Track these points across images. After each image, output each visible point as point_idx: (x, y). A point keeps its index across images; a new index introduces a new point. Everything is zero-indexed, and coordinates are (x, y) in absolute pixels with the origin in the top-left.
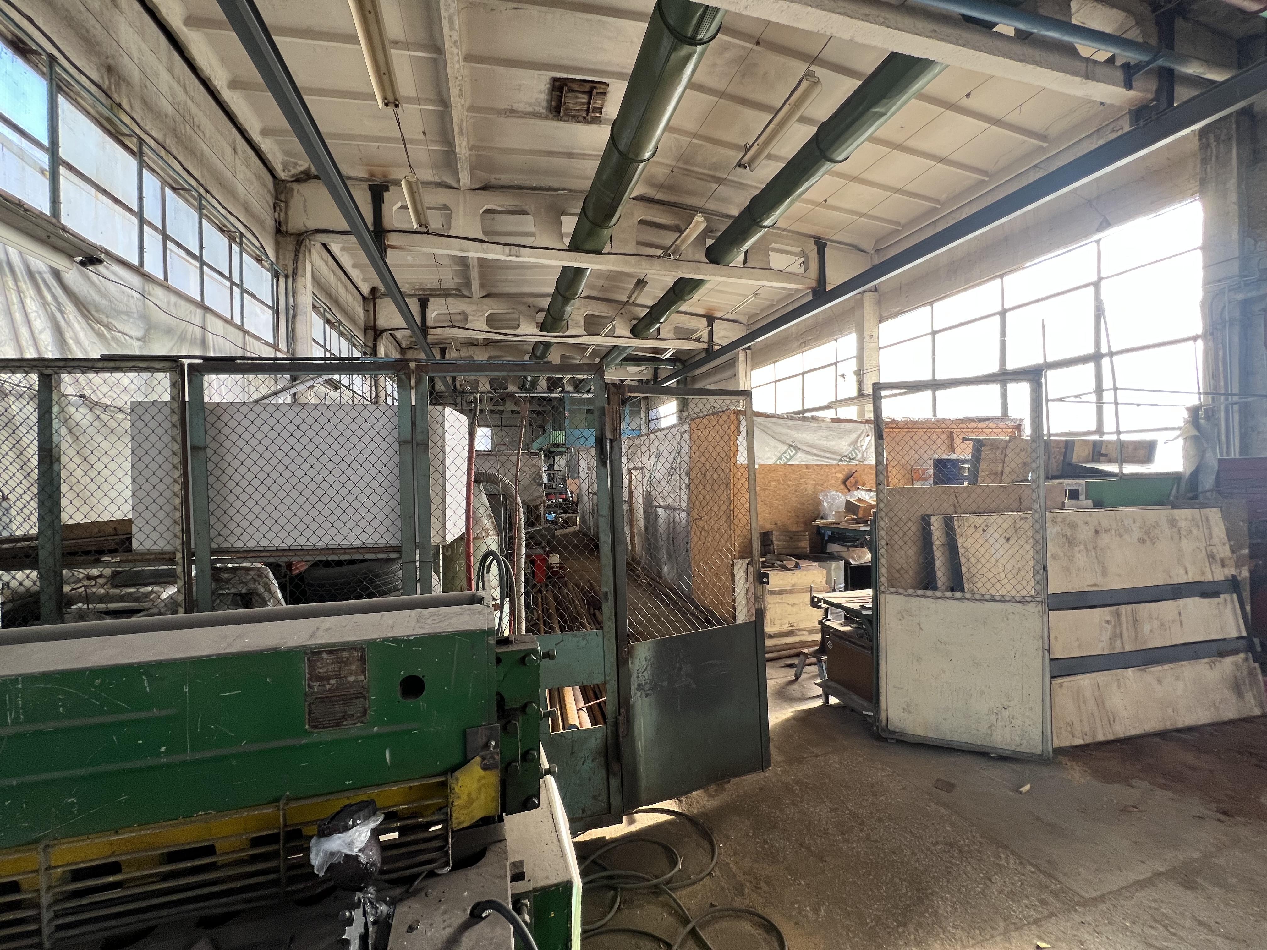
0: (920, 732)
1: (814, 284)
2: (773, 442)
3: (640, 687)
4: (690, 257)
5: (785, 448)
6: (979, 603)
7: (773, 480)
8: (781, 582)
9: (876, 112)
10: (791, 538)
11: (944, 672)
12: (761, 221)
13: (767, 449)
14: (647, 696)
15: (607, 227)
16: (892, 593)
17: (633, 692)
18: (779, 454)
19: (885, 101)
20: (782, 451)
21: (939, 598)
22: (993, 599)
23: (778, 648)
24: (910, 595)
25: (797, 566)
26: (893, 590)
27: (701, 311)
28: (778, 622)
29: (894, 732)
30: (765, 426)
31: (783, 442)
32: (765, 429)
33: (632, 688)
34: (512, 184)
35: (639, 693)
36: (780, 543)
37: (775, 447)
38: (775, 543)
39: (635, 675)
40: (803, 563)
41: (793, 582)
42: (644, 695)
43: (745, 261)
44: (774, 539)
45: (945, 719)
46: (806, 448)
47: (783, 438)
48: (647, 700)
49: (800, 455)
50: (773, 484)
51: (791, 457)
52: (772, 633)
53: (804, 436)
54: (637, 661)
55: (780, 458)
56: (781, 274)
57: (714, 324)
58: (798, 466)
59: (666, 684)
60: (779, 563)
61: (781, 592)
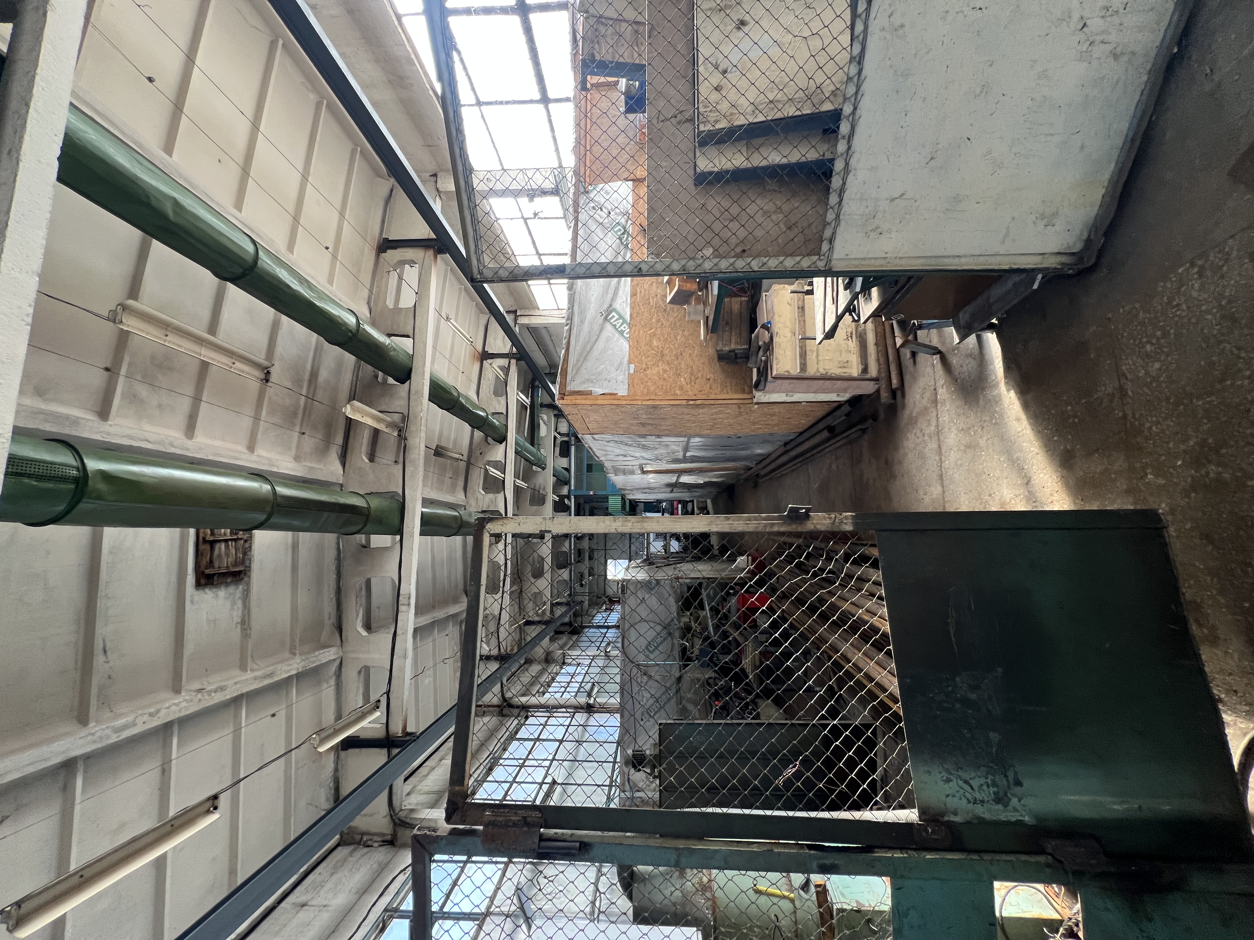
0: (1097, 194)
1: (430, 253)
2: (600, 344)
3: (1001, 799)
4: (404, 403)
5: (608, 327)
6: (865, 87)
7: (649, 344)
8: (788, 353)
9: (175, 212)
10: (727, 323)
11: (989, 152)
12: (351, 331)
13: (610, 352)
14: (1019, 783)
15: (369, 508)
16: (831, 249)
17: (1013, 817)
18: (617, 335)
19: (154, 202)
20: (613, 331)
21: (847, 164)
22: (859, 60)
23: (882, 360)
24: (838, 216)
25: (766, 327)
26: (825, 247)
27: (477, 366)
28: (845, 357)
29: (1088, 242)
30: (581, 355)
31: (602, 329)
32: (584, 355)
33: (1003, 817)
34: (334, 600)
35: (1014, 801)
36: (733, 341)
37: (608, 340)
38: (733, 347)
39: (981, 811)
40: (762, 319)
41: (789, 335)
42: (1018, 790)
43: (408, 336)
44: (727, 348)
45: (1082, 147)
46: (610, 296)
47: (596, 328)
48: (1026, 782)
49: (617, 305)
50: (655, 343)
51: (621, 317)
52: (861, 367)
53: (593, 299)
54: (953, 803)
55: (621, 333)
56: (422, 292)
57: (490, 352)
58: (632, 308)
59: (994, 736)
60: (761, 353)
61: (803, 355)
